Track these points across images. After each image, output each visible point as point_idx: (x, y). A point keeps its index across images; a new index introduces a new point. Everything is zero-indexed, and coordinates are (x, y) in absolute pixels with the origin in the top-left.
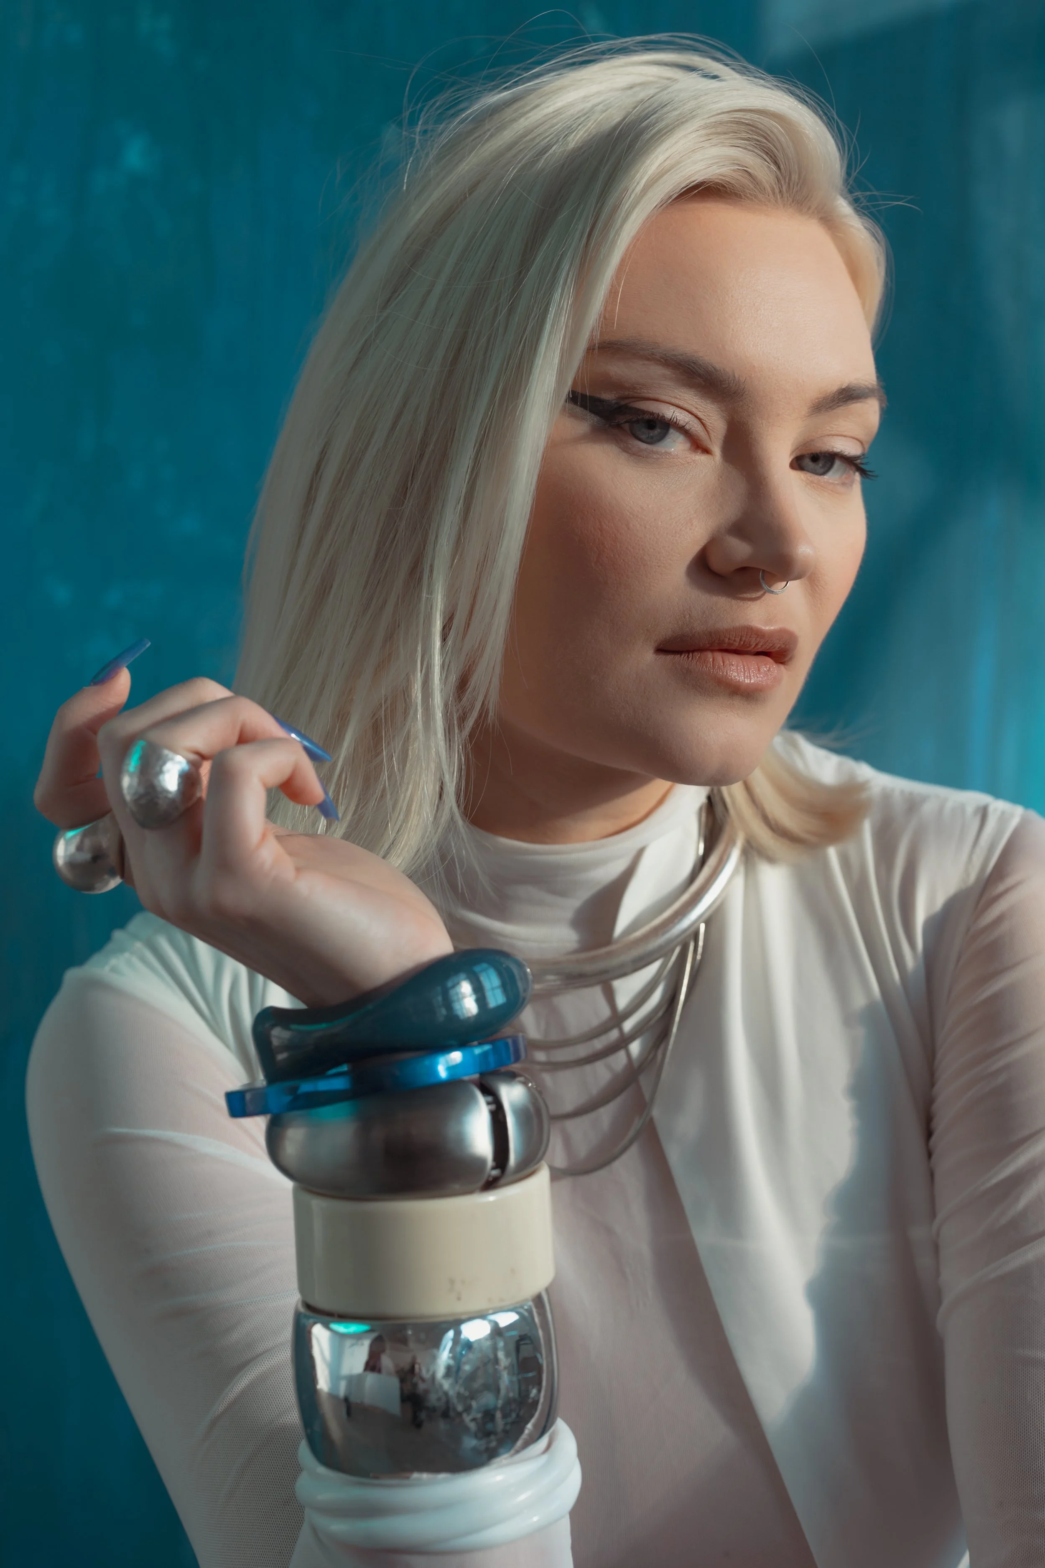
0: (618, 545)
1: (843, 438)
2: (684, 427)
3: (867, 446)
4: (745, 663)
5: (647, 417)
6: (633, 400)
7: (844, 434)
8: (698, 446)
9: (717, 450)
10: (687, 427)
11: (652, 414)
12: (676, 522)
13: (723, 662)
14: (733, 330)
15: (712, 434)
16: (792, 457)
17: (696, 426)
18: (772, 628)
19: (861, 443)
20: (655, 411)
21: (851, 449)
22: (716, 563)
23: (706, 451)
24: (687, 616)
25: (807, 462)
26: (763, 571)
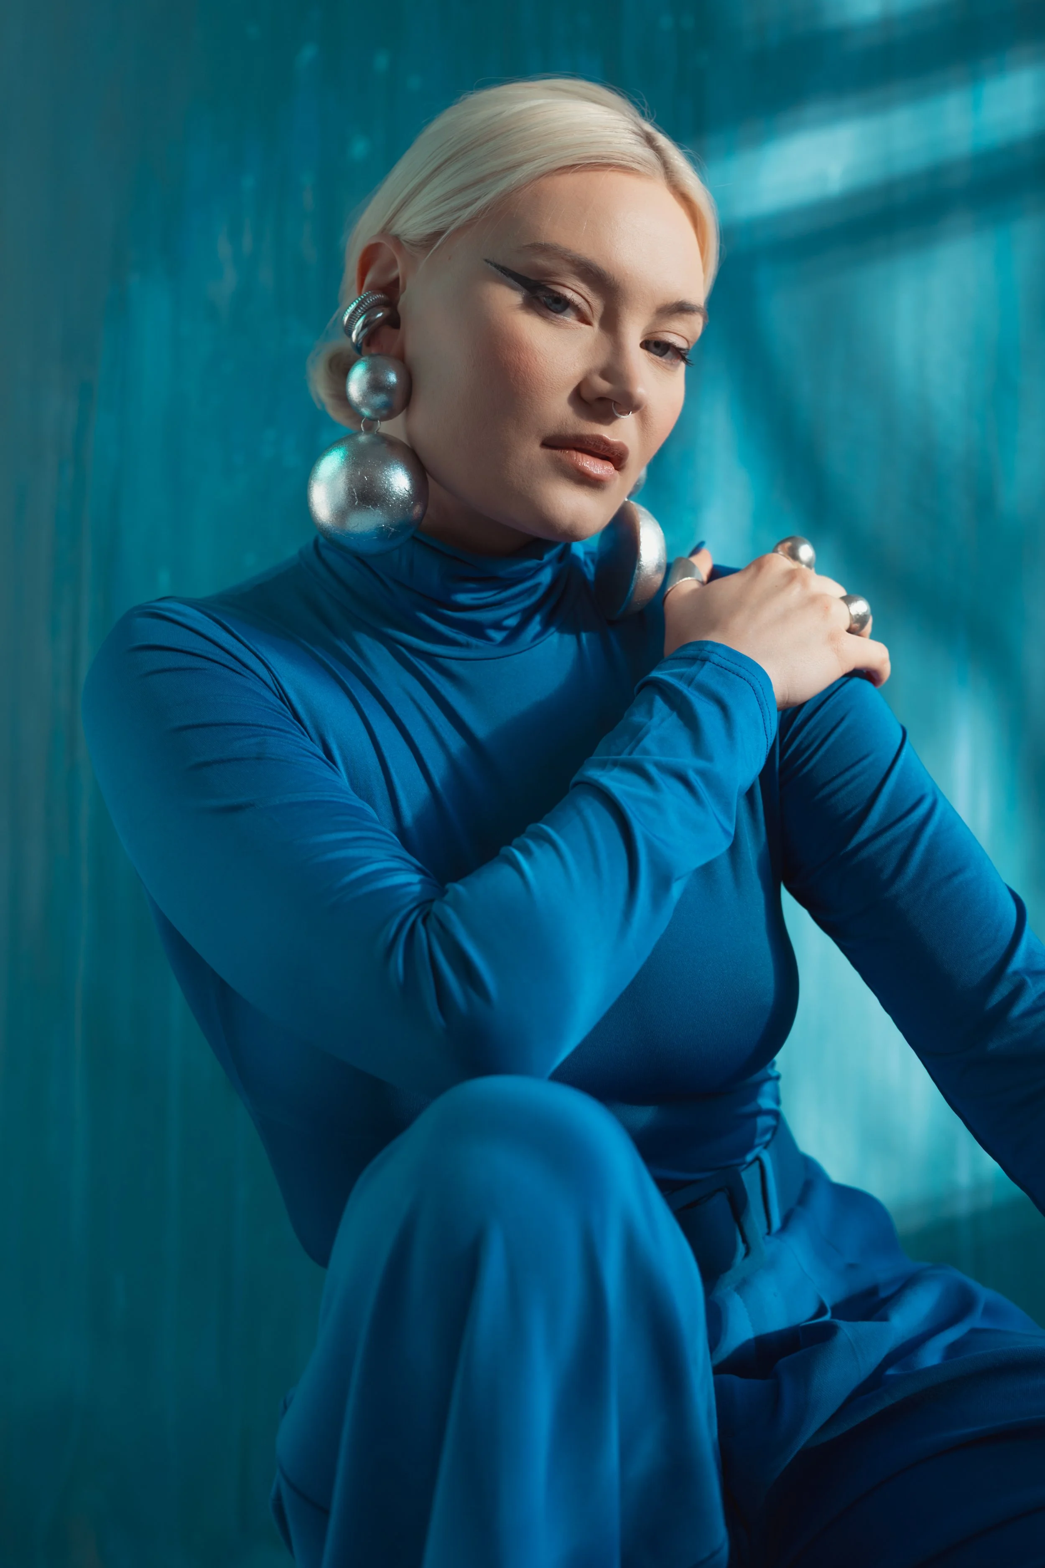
0: (529, 370)
1: (676, 335)
2: (577, 305)
3: (691, 345)
4: (595, 462)
5: (555, 295)
6: (550, 283)
7: (678, 333)
8: (584, 319)
9: (596, 324)
10: (579, 306)
11: (559, 294)
12: (565, 362)
13: (582, 460)
14: (618, 249)
15: (595, 313)
16: (642, 340)
17: (585, 306)
18: (614, 440)
19: (688, 341)
20: (561, 292)
21: (680, 343)
22: (585, 394)
23: (589, 323)
24: (564, 423)
25: (652, 346)
26: (615, 402)
